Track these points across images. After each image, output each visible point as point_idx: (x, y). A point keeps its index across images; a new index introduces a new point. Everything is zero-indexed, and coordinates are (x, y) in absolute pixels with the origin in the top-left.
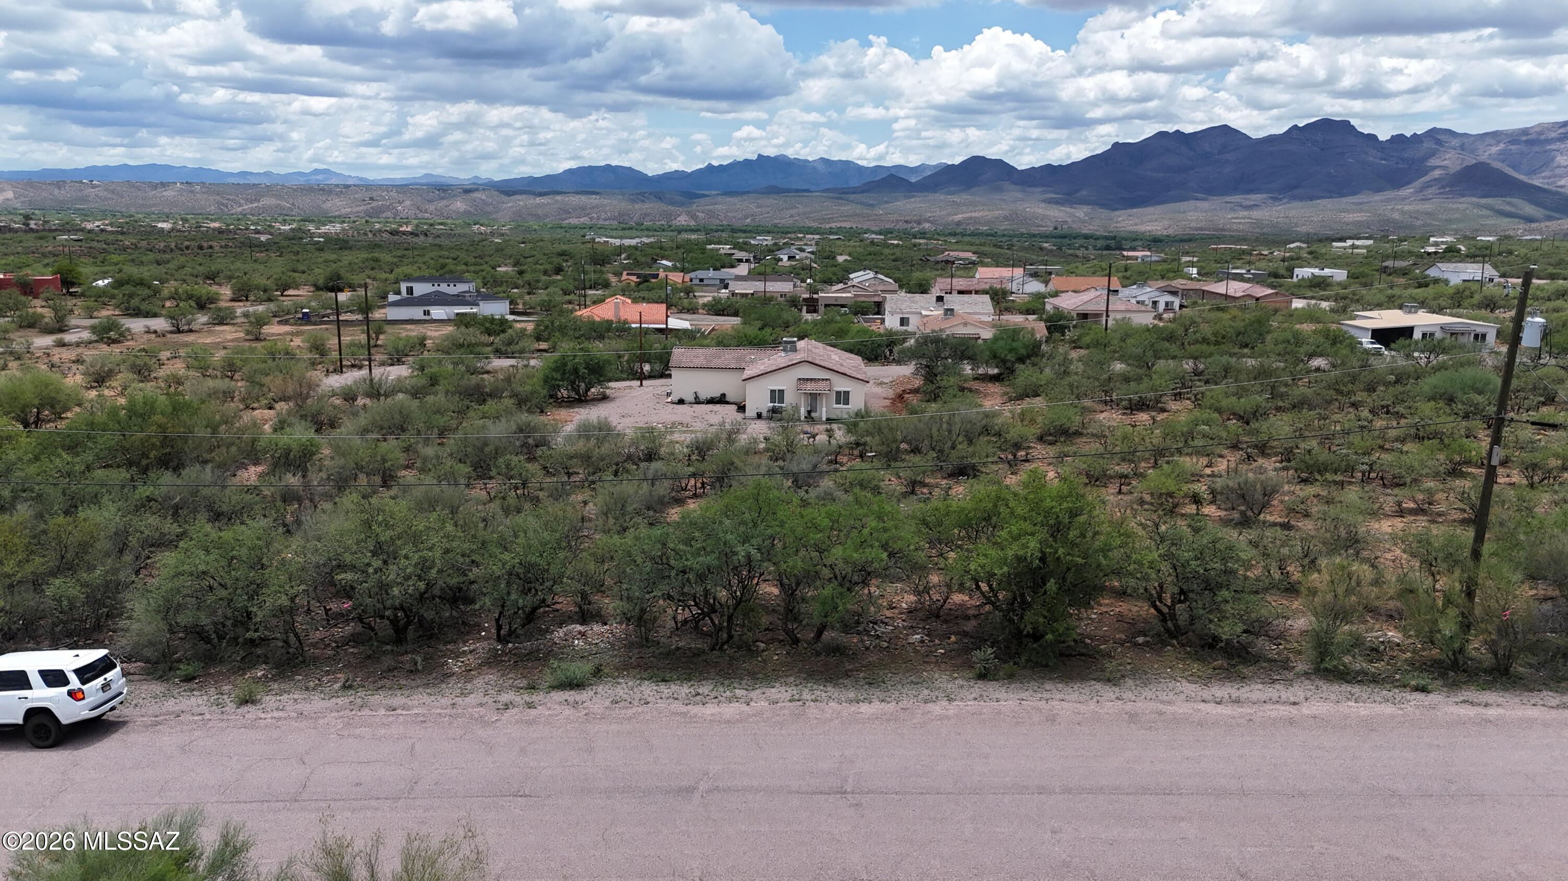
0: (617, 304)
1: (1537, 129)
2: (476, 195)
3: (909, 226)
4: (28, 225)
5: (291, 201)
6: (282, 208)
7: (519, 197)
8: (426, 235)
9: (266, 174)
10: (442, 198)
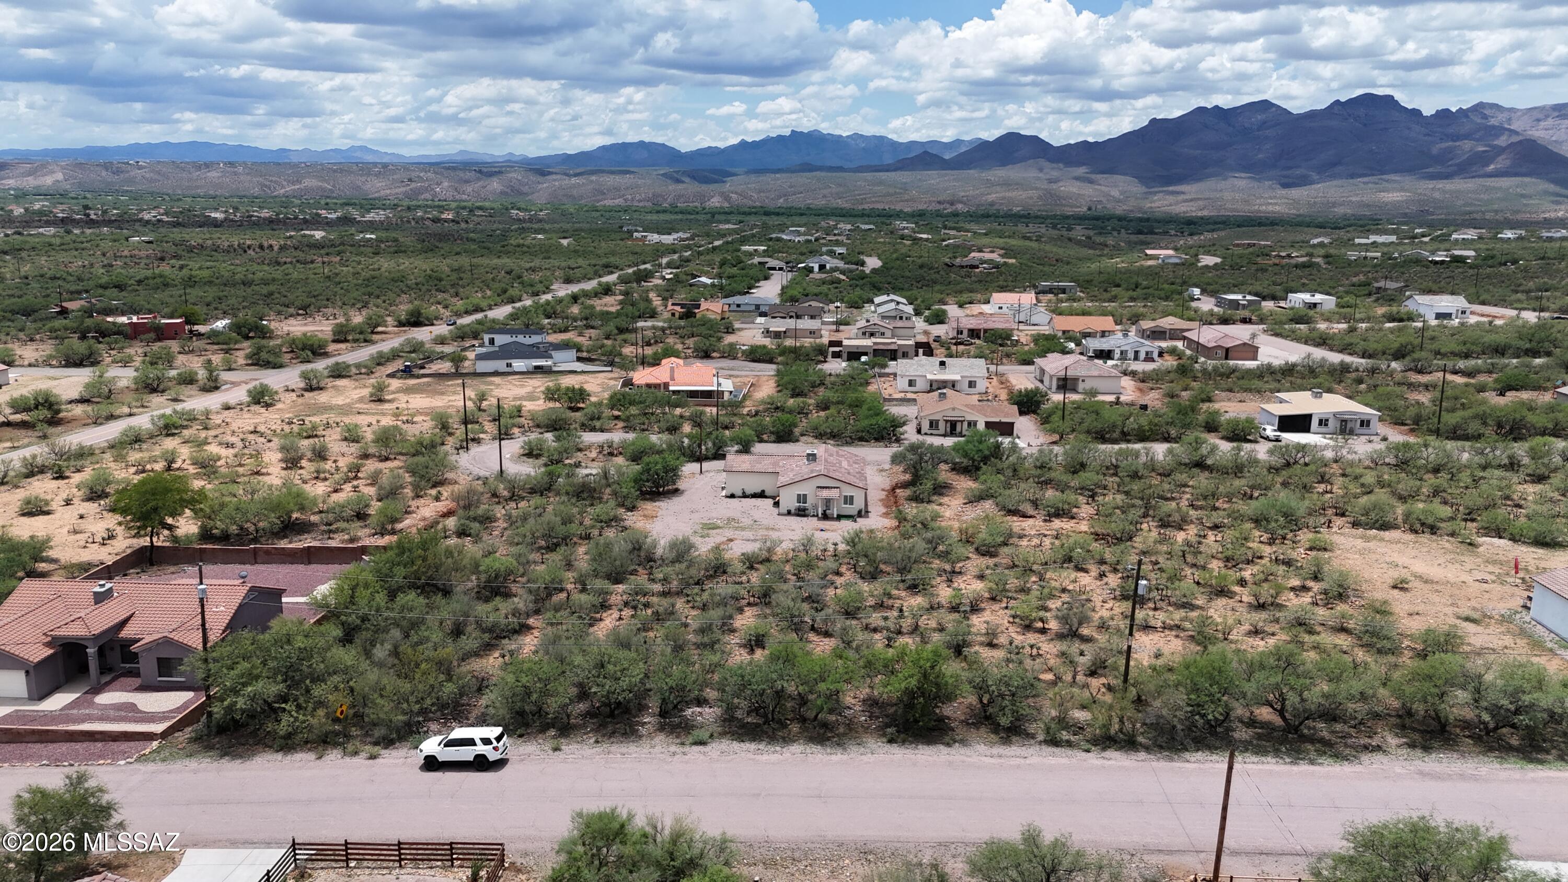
0: (672, 369)
2: (512, 175)
3: (942, 207)
5: (332, 183)
6: (324, 190)
7: (553, 177)
8: (467, 222)
9: (304, 151)
10: (479, 178)
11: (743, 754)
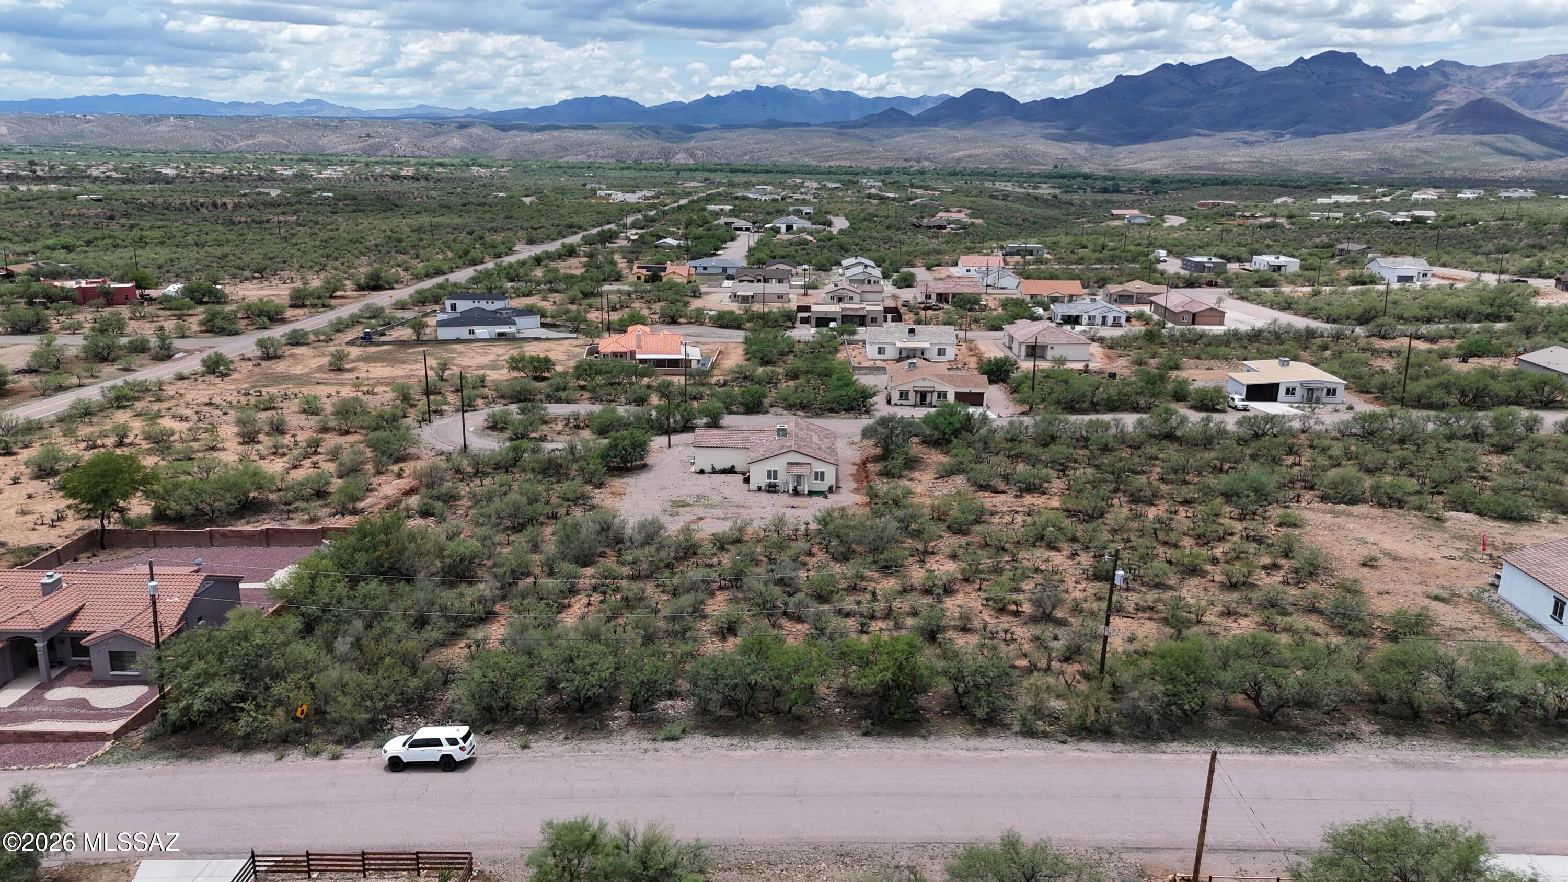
0: (639, 337)
1: (1546, 62)
2: (473, 130)
3: (909, 164)
4: (35, 172)
5: (287, 138)
6: (278, 145)
7: (515, 132)
8: (427, 179)
9: (259, 105)
10: (438, 134)
11: (716, 750)
